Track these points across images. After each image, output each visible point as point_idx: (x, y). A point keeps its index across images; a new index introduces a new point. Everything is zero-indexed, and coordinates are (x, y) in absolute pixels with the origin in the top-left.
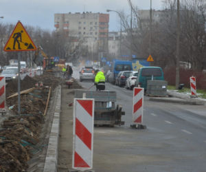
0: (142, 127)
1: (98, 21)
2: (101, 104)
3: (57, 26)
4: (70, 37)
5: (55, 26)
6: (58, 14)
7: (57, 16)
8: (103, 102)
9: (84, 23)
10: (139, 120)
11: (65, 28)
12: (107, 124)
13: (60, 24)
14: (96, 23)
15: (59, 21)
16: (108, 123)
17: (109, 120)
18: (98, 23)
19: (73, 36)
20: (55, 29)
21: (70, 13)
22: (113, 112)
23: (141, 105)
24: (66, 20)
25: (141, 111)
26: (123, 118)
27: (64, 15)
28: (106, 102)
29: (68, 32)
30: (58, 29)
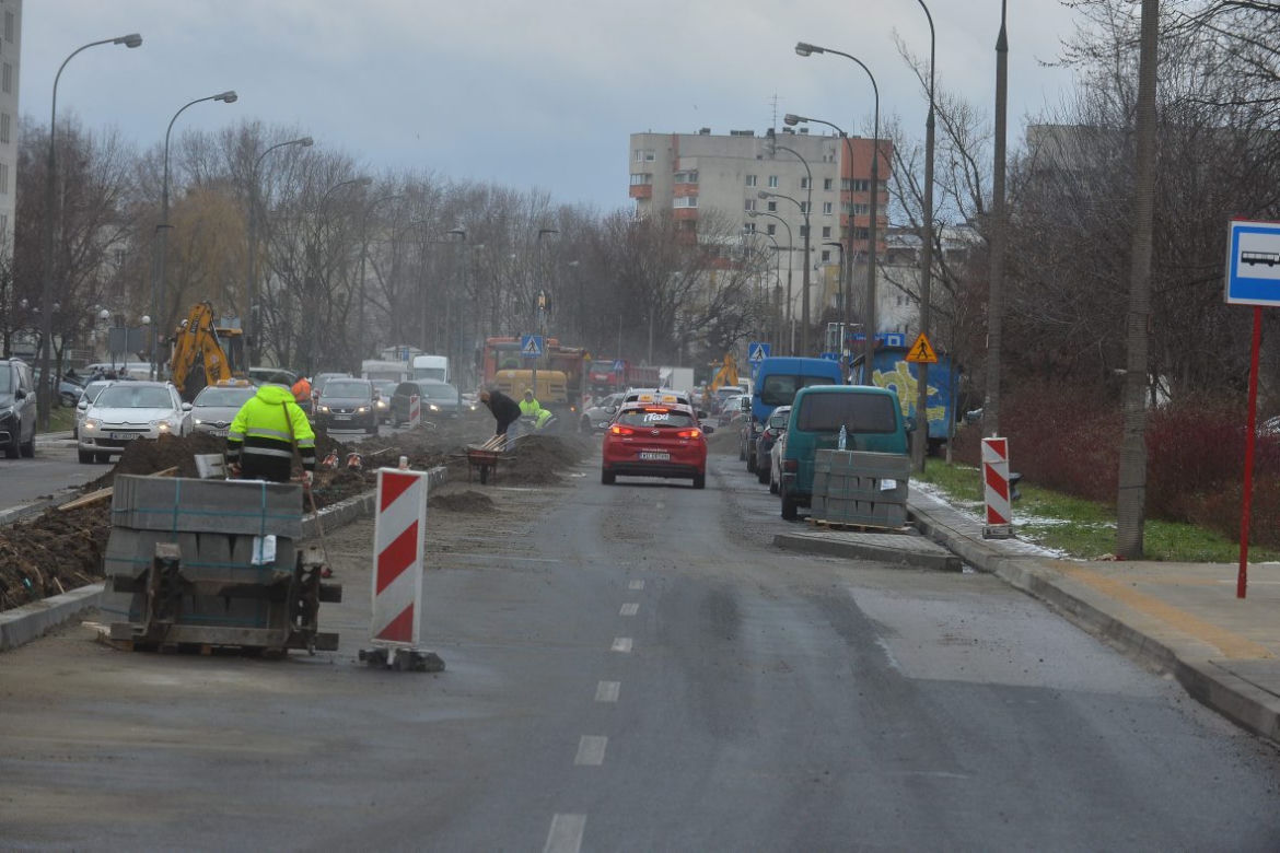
0: (416, 664)
1: (837, 172)
2: (225, 542)
3: (642, 193)
4: (706, 248)
5: (633, 190)
6: (649, 135)
7: (645, 144)
8: (232, 538)
9: (773, 180)
10: (401, 626)
11: (682, 204)
12: (252, 642)
13: (659, 185)
14: (827, 183)
15: (653, 167)
16: (255, 637)
17: (261, 625)
18: (837, 184)
19: (720, 239)
20: (634, 202)
21: (705, 131)
22: (281, 585)
23: (411, 558)
24: (686, 165)
25: (413, 582)
26: (328, 617)
27: (675, 137)
28: (250, 537)
29: (691, 222)
30: (649, 209)
